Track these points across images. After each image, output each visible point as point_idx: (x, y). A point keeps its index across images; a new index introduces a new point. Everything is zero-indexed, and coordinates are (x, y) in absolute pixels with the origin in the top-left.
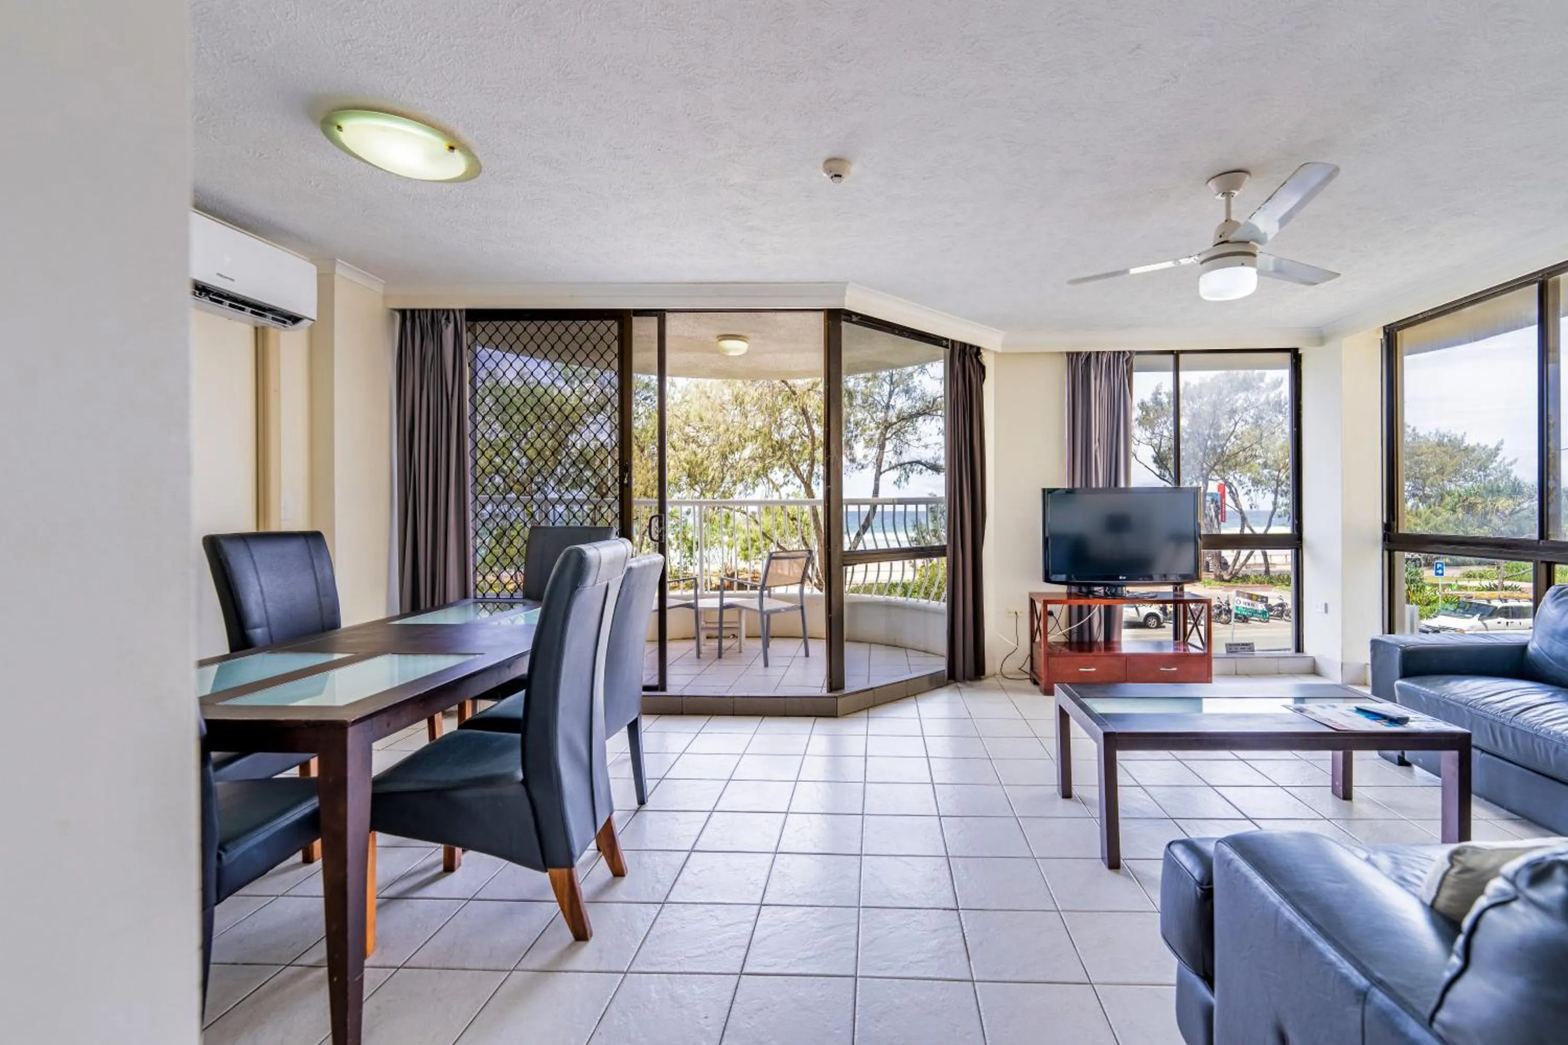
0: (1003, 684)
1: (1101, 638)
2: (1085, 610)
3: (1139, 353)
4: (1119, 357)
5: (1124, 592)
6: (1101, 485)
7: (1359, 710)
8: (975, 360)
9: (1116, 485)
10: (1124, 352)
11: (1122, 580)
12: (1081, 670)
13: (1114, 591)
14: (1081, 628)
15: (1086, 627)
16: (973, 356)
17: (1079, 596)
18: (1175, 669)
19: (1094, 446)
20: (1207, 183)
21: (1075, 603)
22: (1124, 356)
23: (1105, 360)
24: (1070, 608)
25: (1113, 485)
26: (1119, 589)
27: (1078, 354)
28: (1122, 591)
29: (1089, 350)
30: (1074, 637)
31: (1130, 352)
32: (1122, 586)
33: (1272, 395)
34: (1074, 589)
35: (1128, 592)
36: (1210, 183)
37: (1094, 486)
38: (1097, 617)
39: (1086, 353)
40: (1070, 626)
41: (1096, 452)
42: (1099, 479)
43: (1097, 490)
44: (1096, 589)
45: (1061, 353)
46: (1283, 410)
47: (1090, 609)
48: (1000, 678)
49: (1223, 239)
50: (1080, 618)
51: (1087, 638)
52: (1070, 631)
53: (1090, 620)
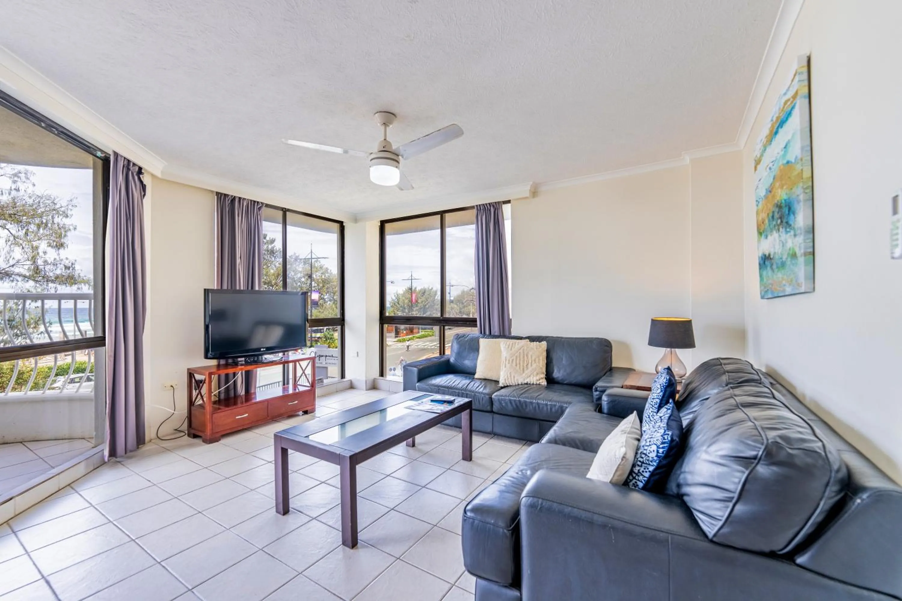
0: (163, 446)
1: (243, 393)
2: (231, 376)
3: (267, 206)
4: (254, 205)
5: (264, 359)
6: (242, 289)
7: (432, 401)
8: (136, 178)
9: (252, 288)
10: (258, 202)
11: (263, 351)
12: (237, 417)
13: (256, 359)
14: (227, 390)
15: (232, 387)
16: (135, 174)
17: (227, 365)
18: (296, 402)
19: (238, 261)
20: (375, 114)
21: (223, 372)
22: (257, 205)
23: (245, 204)
24: (219, 376)
25: (250, 288)
26: (260, 357)
27: (226, 195)
28: (262, 358)
29: (235, 195)
30: (222, 396)
31: (262, 203)
32: (262, 355)
33: (270, 247)
34: (223, 362)
35: (266, 359)
36: (377, 115)
37: (238, 288)
38: (240, 379)
39: (232, 196)
40: (219, 389)
41: (239, 265)
42: (241, 284)
43: (240, 292)
44: (239, 359)
45: (212, 192)
46: (275, 255)
47: (234, 374)
48: (158, 441)
49: (384, 149)
50: (227, 381)
51: (232, 394)
52: (219, 392)
53: (234, 381)
